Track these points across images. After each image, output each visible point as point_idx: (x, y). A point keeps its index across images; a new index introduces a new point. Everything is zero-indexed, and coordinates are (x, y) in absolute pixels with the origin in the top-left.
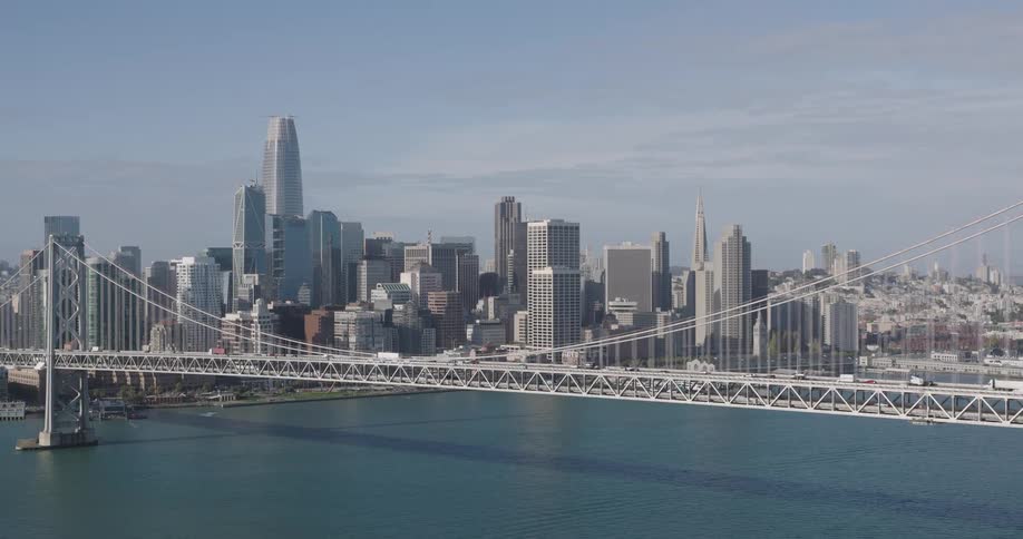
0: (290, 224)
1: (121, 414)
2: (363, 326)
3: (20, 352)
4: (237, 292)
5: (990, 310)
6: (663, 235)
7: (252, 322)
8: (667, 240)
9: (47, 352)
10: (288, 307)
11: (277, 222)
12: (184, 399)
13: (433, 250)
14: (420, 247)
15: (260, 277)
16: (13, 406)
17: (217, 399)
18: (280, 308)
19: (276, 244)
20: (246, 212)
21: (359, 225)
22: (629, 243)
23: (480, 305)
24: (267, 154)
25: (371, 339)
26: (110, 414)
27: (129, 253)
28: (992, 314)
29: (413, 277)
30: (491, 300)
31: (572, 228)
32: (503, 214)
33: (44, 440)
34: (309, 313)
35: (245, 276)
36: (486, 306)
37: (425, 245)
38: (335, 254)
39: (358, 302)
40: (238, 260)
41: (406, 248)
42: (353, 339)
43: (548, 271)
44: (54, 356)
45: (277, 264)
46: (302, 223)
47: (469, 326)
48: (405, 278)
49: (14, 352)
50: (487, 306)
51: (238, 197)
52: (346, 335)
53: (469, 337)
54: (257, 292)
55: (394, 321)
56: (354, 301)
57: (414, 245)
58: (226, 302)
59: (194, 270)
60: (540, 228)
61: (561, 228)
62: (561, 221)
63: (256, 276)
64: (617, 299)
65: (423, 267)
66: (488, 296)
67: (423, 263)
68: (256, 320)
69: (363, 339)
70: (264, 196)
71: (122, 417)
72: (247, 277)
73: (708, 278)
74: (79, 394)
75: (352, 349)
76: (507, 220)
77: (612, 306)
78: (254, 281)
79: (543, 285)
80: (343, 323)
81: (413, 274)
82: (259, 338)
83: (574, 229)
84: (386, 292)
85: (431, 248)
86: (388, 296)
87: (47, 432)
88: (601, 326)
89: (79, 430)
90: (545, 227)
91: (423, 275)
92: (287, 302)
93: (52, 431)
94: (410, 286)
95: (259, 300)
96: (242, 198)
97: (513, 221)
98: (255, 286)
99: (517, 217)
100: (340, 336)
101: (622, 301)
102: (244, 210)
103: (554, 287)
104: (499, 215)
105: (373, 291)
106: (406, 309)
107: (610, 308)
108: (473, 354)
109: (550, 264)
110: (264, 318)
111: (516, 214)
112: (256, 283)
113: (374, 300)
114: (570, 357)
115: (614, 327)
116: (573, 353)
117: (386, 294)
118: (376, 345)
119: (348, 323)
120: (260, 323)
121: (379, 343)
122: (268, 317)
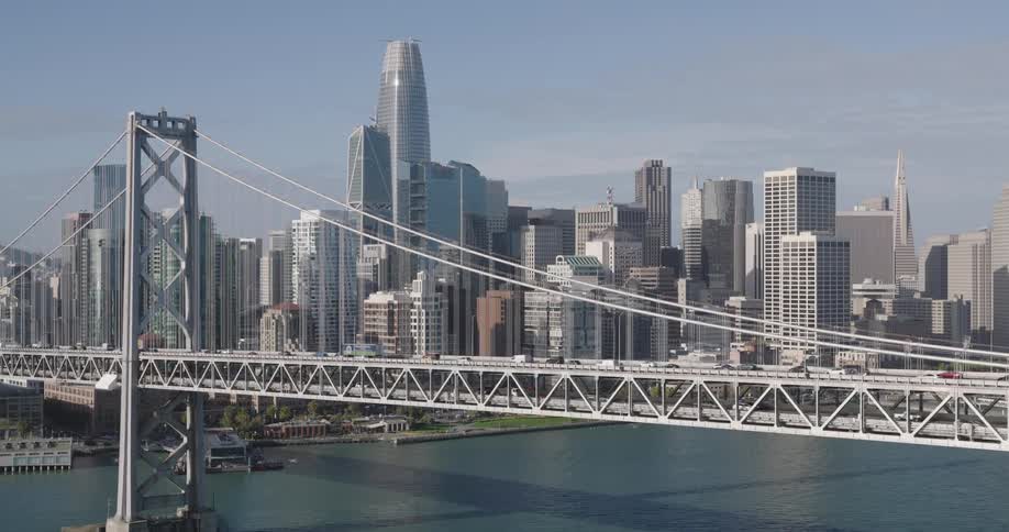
3: (66, 352)
9: (123, 355)
11: (414, 171)
12: (329, 430)
16: (52, 445)
17: (380, 430)
20: (365, 161)
25: (582, 333)
26: (220, 461)
29: (605, 247)
30: (681, 282)
31: (826, 179)
32: (649, 182)
34: (484, 295)
35: (365, 247)
37: (606, 207)
41: (578, 211)
42: (556, 332)
43: (808, 238)
44: (137, 364)
48: (592, 250)
49: (54, 353)
51: (353, 141)
52: (546, 327)
54: (385, 270)
59: (321, 230)
60: (783, 179)
61: (813, 179)
64: (867, 281)
65: (618, 235)
68: (416, 303)
69: (572, 334)
71: (243, 467)
72: (369, 248)
73: (975, 255)
74: (185, 440)
75: (553, 348)
76: (654, 189)
77: (860, 290)
78: (379, 254)
79: (798, 257)
80: (539, 309)
81: (604, 243)
82: (424, 331)
83: (830, 180)
84: (571, 267)
85: (615, 209)
86: (575, 274)
87: (123, 518)
88: (862, 317)
89: (184, 513)
90: (791, 178)
91: (619, 244)
92: (440, 280)
93: (133, 518)
94: (600, 259)
95: (422, 272)
96: (361, 142)
97: (662, 190)
98: (381, 261)
99: (666, 184)
100: (535, 328)
101: (875, 283)
102: (363, 157)
103: (818, 259)
104: (644, 184)
105: (548, 267)
106: (627, 288)
107: (855, 293)
108: (735, 356)
109: (800, 230)
110: (431, 300)
111: (665, 182)
112: (383, 257)
113: (551, 279)
114: (853, 360)
115: (881, 318)
116: (856, 354)
117: (571, 271)
118: (589, 342)
119: (548, 309)
120: (424, 307)
121: (592, 338)
122: (436, 300)
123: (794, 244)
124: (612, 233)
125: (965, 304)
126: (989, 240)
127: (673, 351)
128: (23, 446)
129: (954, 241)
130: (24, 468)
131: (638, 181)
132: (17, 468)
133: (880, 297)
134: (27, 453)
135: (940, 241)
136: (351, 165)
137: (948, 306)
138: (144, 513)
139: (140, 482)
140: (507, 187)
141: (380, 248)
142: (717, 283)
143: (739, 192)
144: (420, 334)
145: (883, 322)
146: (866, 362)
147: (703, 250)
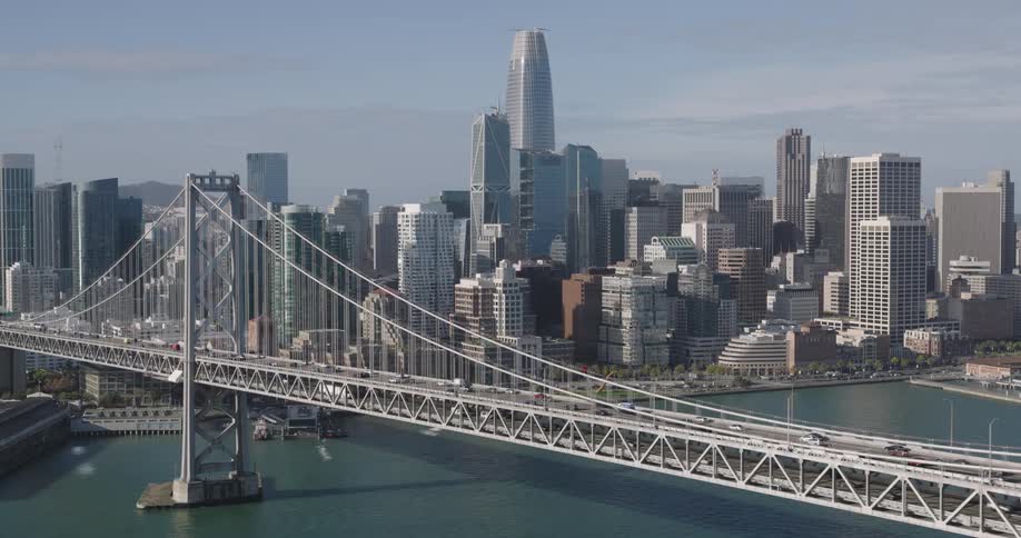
0: (540, 160)
1: (312, 431)
2: (641, 297)
4: (475, 245)
6: (1008, 175)
7: (495, 291)
8: (1012, 180)
9: (184, 357)
10: (540, 268)
11: (524, 159)
13: (721, 194)
14: (703, 190)
15: (504, 228)
16: (168, 413)
18: (530, 268)
19: (523, 187)
20: (487, 146)
21: (623, 163)
22: (972, 185)
23: (776, 262)
24: (512, 78)
25: (651, 314)
26: (296, 430)
27: (354, 197)
29: (699, 228)
30: (790, 256)
31: (911, 165)
32: (789, 150)
33: (180, 494)
34: (569, 278)
35: (485, 226)
36: (783, 265)
37: (709, 187)
38: (595, 199)
39: (628, 262)
40: (477, 206)
41: (685, 191)
42: (627, 314)
43: (884, 222)
44: (193, 364)
45: (525, 212)
46: (556, 160)
47: (769, 292)
48: (688, 230)
51: (477, 128)
52: (619, 308)
53: (770, 307)
54: (501, 248)
55: (681, 289)
56: (623, 260)
57: (696, 187)
58: (462, 259)
59: (420, 223)
60: (868, 164)
61: (897, 164)
62: (897, 155)
63: (499, 226)
64: (962, 258)
65: (712, 217)
66: (786, 251)
67: (711, 211)
68: (498, 288)
69: (641, 315)
70: (508, 126)
71: (314, 435)
72: (488, 228)
74: (234, 420)
75: (625, 327)
76: (793, 157)
77: (954, 267)
78: (496, 233)
79: (875, 240)
80: (613, 292)
81: (697, 225)
82: (504, 313)
83: (914, 165)
84: (665, 248)
85: (717, 190)
86: (667, 254)
87: (185, 480)
88: (947, 295)
89: (234, 476)
90: (874, 164)
91: (711, 226)
92: (538, 262)
93: (191, 480)
94: (694, 240)
95: (504, 261)
96: (483, 129)
97: (801, 158)
98: (497, 239)
99: (805, 153)
100: (610, 309)
101: (970, 260)
102: (483, 144)
103: (892, 243)
104: (784, 152)
105: (646, 246)
106: (697, 273)
107: (951, 269)
108: (790, 337)
109: (882, 213)
110: (511, 285)
111: (804, 150)
112: (499, 236)
113: (648, 258)
114: (918, 339)
115: (965, 296)
116: (921, 333)
117: (664, 252)
118: (659, 322)
119: (621, 292)
120: (505, 292)
121: (662, 319)
122: (516, 285)
123: (871, 228)
124: (706, 216)
127: (747, 329)
128: (156, 414)
130: (144, 432)
131: (779, 147)
132: (139, 432)
133: (968, 273)
134: (158, 419)
136: (475, 148)
138: (200, 476)
139: (197, 454)
140: (627, 167)
141: (497, 227)
142: (822, 258)
144: (500, 316)
145: (965, 301)
146: (930, 342)
147: (817, 223)
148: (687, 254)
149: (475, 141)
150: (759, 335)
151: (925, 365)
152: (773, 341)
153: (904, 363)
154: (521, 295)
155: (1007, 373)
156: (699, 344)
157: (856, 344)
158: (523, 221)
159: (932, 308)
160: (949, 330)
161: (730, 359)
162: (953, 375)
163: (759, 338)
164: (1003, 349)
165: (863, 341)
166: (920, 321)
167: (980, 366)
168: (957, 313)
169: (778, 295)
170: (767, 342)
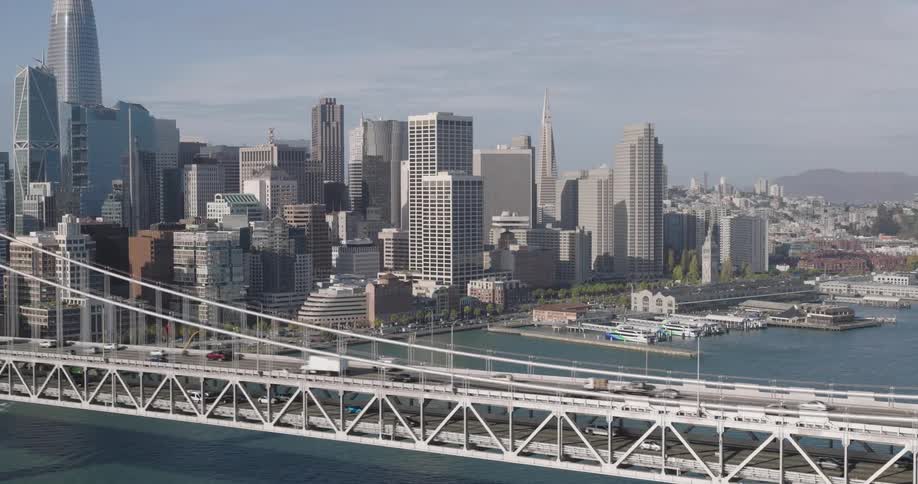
0: (90, 114)
2: (218, 253)
4: (19, 204)
5: (843, 224)
7: (57, 248)
10: (100, 225)
11: (76, 113)
13: (279, 152)
14: (261, 149)
15: (53, 187)
18: (90, 226)
19: (76, 142)
20: (31, 102)
21: (173, 123)
22: (505, 147)
23: (329, 220)
25: (228, 270)
28: (845, 227)
29: (262, 185)
30: (342, 215)
31: (464, 123)
32: (323, 118)
34: (136, 234)
35: (32, 184)
36: (336, 223)
37: (267, 145)
38: (146, 160)
39: (191, 219)
41: (241, 151)
42: (202, 270)
43: (445, 177)
45: (77, 168)
46: (110, 115)
47: (332, 248)
48: (251, 187)
50: (339, 221)
51: (20, 82)
52: (193, 265)
53: (334, 262)
55: (255, 244)
56: (186, 217)
60: (426, 122)
61: (452, 123)
62: (452, 115)
63: (48, 185)
64: (505, 213)
65: (274, 174)
66: (337, 210)
67: (271, 168)
68: (61, 245)
69: (218, 271)
72: (34, 186)
73: (600, 188)
75: (201, 285)
76: (328, 124)
77: (498, 222)
78: (45, 191)
79: (437, 195)
80: (186, 248)
81: (260, 182)
82: (68, 272)
83: (466, 125)
84: (229, 205)
85: (275, 148)
86: (232, 211)
88: (496, 247)
90: (432, 122)
91: (275, 182)
92: (98, 219)
94: (258, 197)
95: (67, 216)
96: (27, 81)
97: (335, 126)
98: (46, 198)
99: (339, 120)
100: (183, 266)
101: (511, 215)
102: (28, 98)
103: (453, 197)
104: (319, 120)
105: (208, 204)
106: (273, 227)
107: (494, 224)
108: (370, 289)
109: (440, 169)
110: (75, 242)
111: (338, 118)
112: (48, 194)
113: (211, 216)
114: (482, 288)
115: (513, 248)
116: (485, 283)
117: (229, 209)
118: (235, 279)
119: (195, 248)
120: (69, 249)
121: (239, 275)
122: (81, 242)
123: (433, 183)
124: (268, 173)
125: (586, 234)
126: (611, 176)
127: (320, 284)
129: (584, 176)
131: (314, 116)
133: (512, 228)
135: (573, 175)
136: (17, 103)
137: (572, 236)
141: (45, 186)
142: (373, 215)
143: (395, 132)
144: (65, 275)
145: (514, 252)
146: (494, 291)
147: (364, 184)
148: (254, 211)
149: (18, 94)
150: (338, 289)
151: (495, 313)
152: (352, 294)
153: (477, 311)
154: (87, 252)
155: (573, 318)
156: (276, 300)
157: (430, 295)
158: (76, 179)
159: (487, 260)
160: (509, 279)
161: (311, 313)
162: (521, 321)
163: (339, 291)
164: (555, 296)
165: (436, 292)
166: (478, 272)
167: (546, 313)
168: (510, 264)
169: (342, 250)
170: (348, 295)
